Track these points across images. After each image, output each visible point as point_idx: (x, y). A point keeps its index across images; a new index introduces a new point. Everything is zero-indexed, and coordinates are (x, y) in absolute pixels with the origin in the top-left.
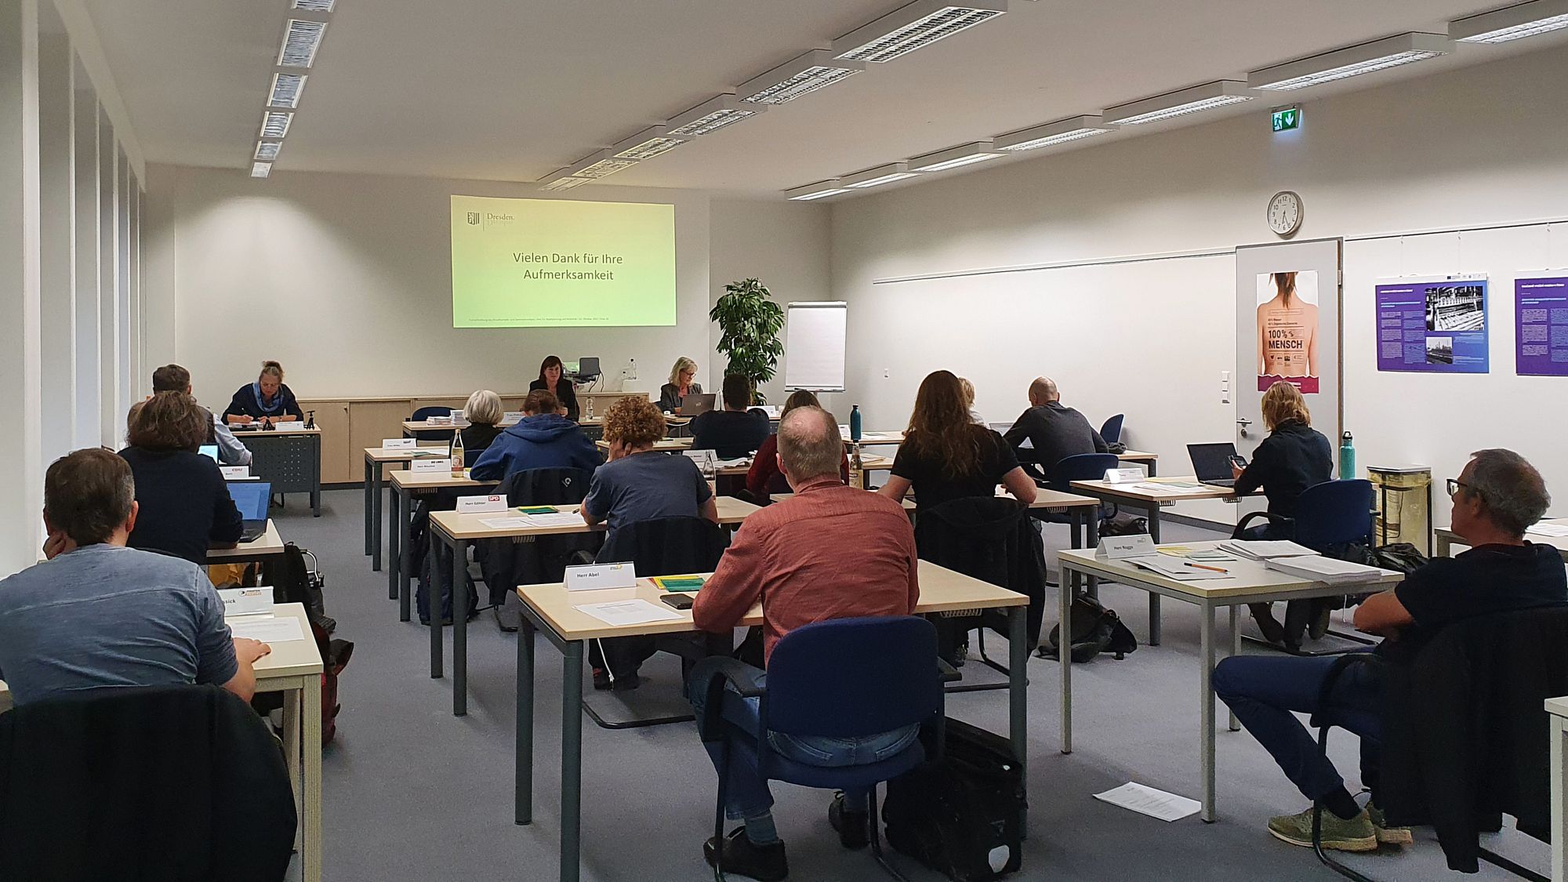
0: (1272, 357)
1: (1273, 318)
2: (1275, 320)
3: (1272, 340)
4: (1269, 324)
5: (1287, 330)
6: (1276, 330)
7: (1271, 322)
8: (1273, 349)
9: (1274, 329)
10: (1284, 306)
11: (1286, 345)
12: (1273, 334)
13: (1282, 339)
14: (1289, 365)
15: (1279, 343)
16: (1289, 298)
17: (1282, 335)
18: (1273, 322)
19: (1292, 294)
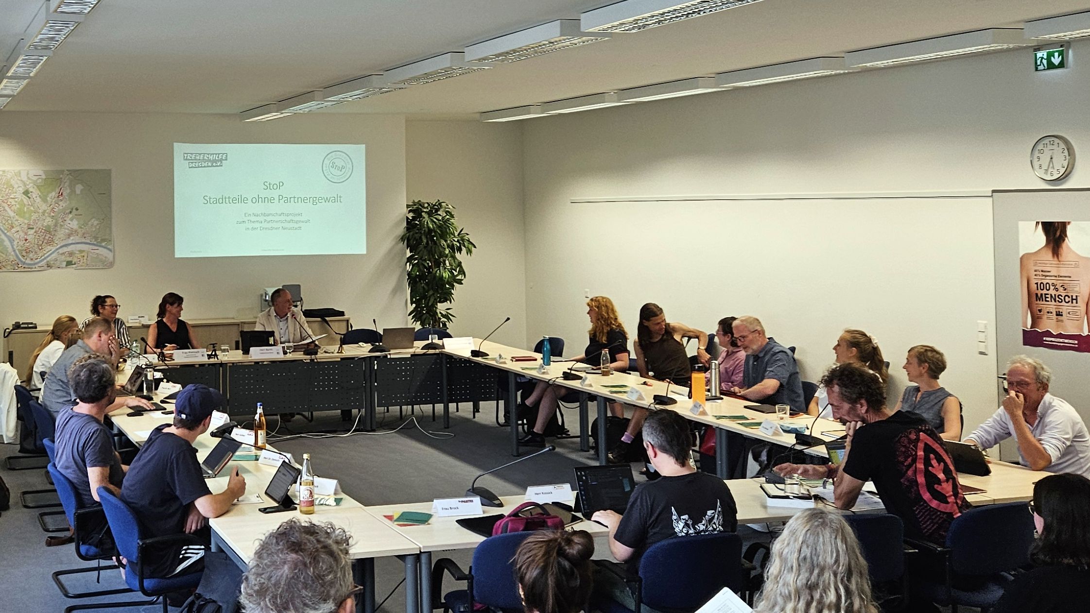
0: (1040, 311)
1: (1040, 269)
2: (1042, 271)
3: (1040, 292)
4: (1035, 275)
5: (1059, 284)
6: (1045, 282)
7: (1036, 273)
8: (1041, 302)
9: (1043, 281)
10: (1053, 256)
11: (1057, 299)
12: (1041, 286)
13: (1052, 292)
14: (1062, 321)
15: (1049, 296)
16: (1061, 249)
17: (1052, 288)
18: (1041, 273)
19: (1064, 245)
